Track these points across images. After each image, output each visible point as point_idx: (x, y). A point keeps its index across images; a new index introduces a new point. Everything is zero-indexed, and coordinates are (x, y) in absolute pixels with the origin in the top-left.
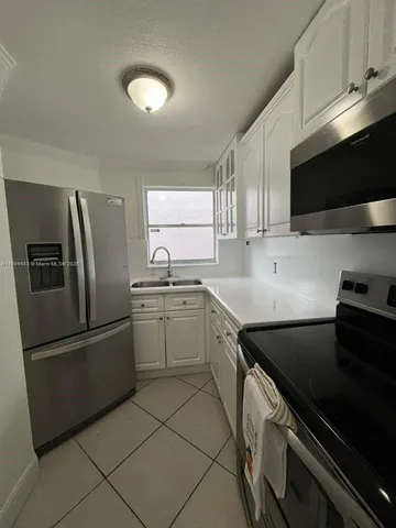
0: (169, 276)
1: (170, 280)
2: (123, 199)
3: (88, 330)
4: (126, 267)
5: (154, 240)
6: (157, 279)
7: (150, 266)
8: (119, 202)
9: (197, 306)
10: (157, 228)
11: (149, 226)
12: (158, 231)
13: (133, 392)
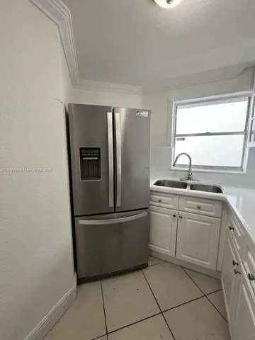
0: (189, 178)
1: (189, 182)
2: (149, 112)
3: (115, 212)
4: (148, 169)
5: (179, 147)
6: (177, 179)
7: (173, 168)
8: (146, 114)
9: (213, 214)
10: (182, 137)
11: (176, 135)
12: (184, 139)
13: (145, 266)
